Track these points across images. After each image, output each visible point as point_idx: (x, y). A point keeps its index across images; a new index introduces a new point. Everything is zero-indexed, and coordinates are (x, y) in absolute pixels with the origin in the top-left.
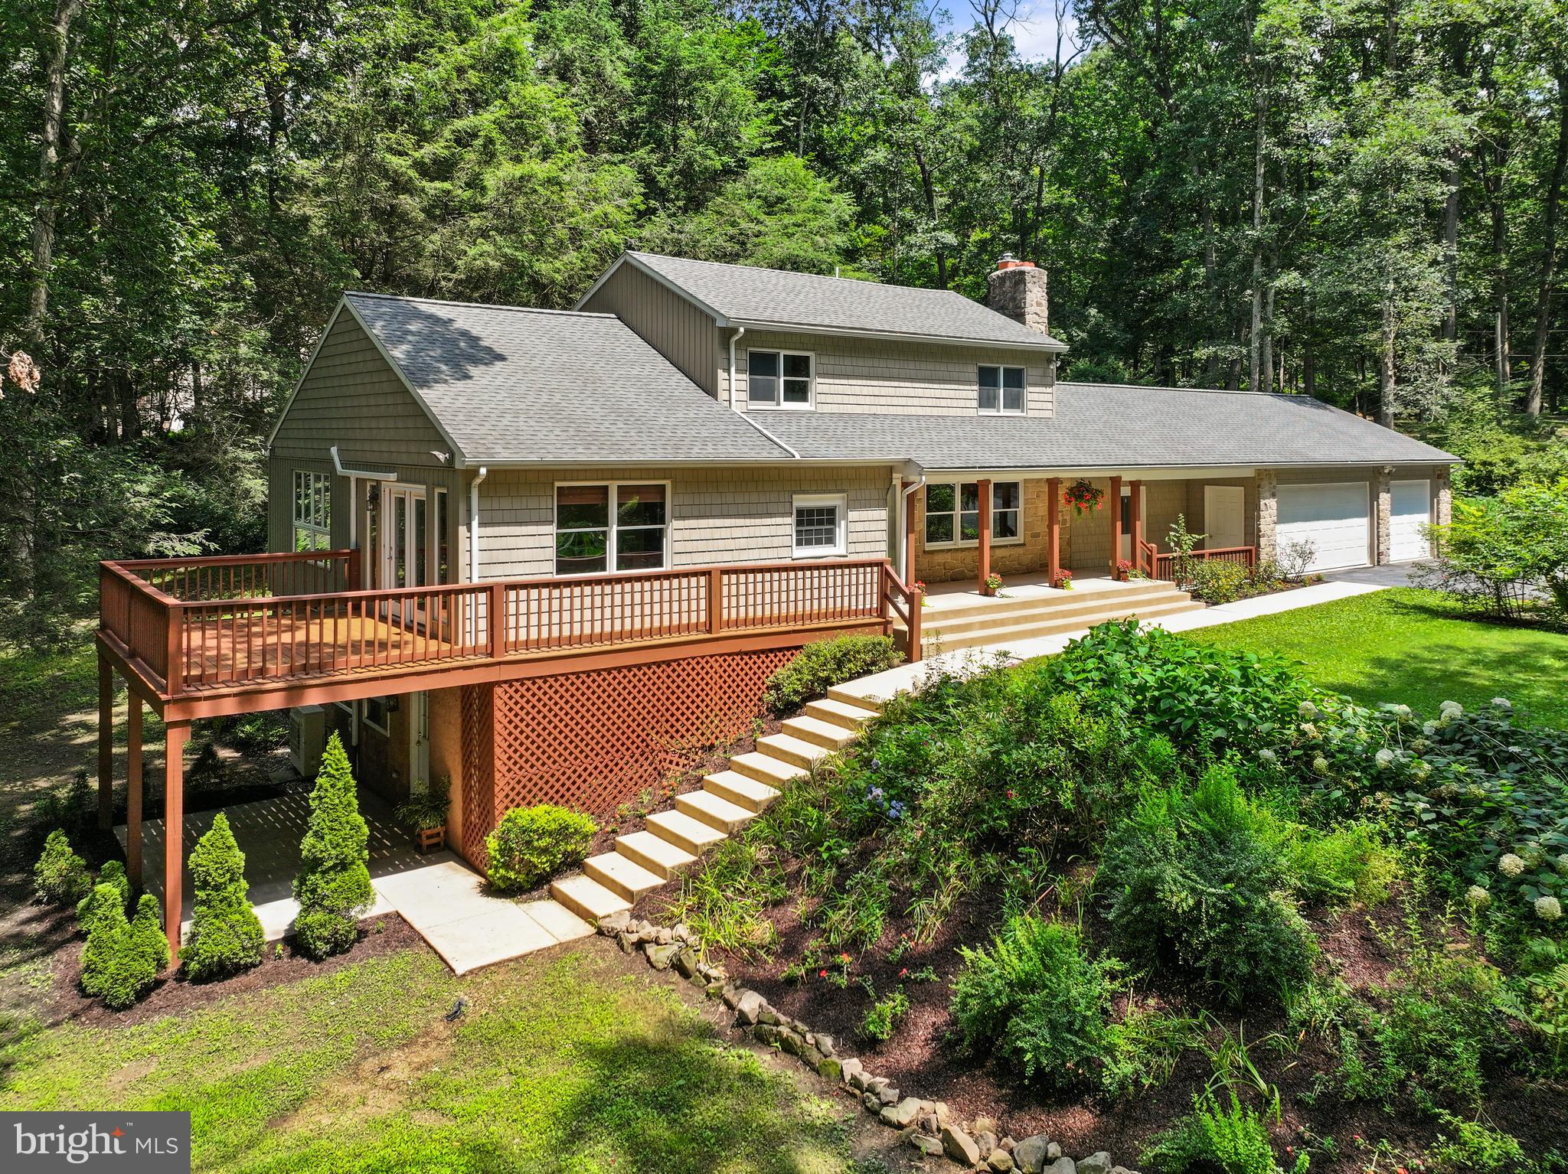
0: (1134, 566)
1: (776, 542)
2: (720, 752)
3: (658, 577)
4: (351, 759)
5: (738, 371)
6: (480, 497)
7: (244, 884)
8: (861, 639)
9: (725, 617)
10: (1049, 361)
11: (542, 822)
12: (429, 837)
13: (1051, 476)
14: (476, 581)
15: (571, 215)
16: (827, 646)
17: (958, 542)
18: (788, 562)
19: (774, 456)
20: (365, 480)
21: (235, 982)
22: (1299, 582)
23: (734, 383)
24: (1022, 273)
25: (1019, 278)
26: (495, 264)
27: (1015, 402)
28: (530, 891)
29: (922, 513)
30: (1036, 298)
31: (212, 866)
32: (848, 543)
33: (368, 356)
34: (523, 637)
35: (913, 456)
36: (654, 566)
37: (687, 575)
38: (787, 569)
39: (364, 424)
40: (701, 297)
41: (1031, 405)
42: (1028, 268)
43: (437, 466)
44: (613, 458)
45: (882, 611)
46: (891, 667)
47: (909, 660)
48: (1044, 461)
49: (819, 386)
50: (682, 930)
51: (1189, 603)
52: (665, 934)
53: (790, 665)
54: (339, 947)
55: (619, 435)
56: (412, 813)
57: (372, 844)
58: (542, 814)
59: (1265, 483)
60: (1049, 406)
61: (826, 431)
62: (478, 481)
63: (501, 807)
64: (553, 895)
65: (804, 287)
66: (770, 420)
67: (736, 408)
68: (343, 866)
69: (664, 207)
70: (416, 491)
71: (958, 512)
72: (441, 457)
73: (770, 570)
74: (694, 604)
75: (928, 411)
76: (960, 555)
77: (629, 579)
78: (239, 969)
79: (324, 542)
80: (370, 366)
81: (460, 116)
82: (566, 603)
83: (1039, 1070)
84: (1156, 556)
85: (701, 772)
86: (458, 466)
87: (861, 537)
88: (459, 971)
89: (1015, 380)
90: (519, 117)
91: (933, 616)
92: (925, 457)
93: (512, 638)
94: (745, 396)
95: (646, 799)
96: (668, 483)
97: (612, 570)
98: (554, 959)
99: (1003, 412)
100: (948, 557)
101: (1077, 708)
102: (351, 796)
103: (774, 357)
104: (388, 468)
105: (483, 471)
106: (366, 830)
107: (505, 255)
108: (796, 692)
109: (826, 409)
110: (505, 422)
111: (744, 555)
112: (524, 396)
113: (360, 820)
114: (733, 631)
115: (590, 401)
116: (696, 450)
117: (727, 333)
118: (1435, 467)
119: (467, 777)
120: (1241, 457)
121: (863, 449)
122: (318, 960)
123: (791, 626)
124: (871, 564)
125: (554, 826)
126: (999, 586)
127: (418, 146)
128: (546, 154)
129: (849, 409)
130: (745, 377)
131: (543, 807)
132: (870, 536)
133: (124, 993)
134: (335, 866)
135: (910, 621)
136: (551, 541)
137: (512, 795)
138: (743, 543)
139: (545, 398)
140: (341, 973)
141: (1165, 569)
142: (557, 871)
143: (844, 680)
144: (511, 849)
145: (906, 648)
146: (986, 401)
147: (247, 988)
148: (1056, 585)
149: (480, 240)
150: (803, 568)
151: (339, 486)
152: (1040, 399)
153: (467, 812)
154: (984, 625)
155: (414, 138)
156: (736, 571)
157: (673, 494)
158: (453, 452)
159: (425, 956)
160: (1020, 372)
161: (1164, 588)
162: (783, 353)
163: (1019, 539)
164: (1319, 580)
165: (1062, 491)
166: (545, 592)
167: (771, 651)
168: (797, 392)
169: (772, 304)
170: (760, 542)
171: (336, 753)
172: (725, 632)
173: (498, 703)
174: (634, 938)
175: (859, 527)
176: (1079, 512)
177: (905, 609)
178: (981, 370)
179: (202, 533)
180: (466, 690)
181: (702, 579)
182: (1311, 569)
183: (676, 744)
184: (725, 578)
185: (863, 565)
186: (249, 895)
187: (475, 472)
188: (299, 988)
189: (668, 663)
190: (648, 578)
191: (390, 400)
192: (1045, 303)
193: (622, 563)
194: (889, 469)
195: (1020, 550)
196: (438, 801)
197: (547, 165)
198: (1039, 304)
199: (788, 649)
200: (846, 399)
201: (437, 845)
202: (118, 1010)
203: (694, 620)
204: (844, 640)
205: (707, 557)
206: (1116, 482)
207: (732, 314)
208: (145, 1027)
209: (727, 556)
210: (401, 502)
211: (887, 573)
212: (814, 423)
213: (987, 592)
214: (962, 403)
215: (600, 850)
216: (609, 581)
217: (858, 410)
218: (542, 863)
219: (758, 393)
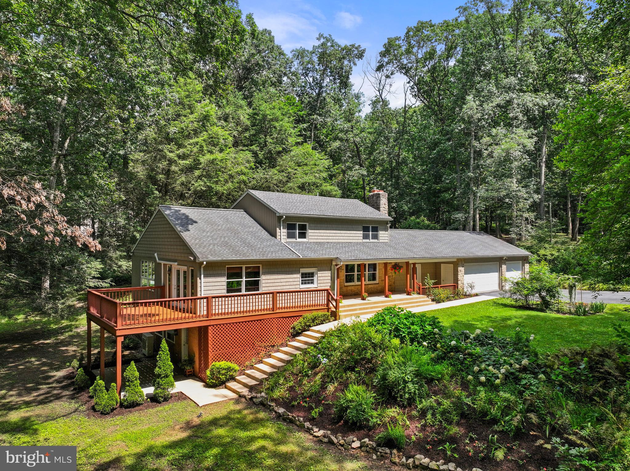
0: (414, 290)
1: (295, 283)
2: (276, 347)
3: (257, 294)
4: (168, 346)
5: (283, 228)
6: (204, 270)
7: (138, 381)
8: (320, 313)
9: (278, 306)
10: (387, 224)
11: (223, 366)
12: (189, 372)
13: (385, 262)
14: (203, 296)
15: (230, 171)
16: (309, 315)
17: (356, 283)
18: (299, 289)
19: (294, 257)
20: (166, 265)
21: (137, 408)
22: (470, 296)
23: (282, 232)
24: (379, 194)
25: (378, 196)
26: (204, 189)
27: (375, 237)
28: (220, 386)
29: (343, 273)
30: (384, 202)
31: (131, 376)
32: (318, 284)
33: (168, 226)
34: (217, 312)
35: (338, 256)
36: (257, 291)
37: (266, 294)
38: (297, 292)
39: (166, 247)
40: (272, 206)
41: (380, 238)
42: (381, 192)
43: (190, 261)
44: (244, 258)
45: (328, 305)
46: (330, 322)
47: (335, 320)
48: (382, 257)
49: (310, 233)
50: (263, 394)
51: (431, 302)
52: (259, 395)
53: (298, 321)
54: (166, 399)
55: (245, 251)
56: (183, 365)
57: (175, 371)
58: (223, 364)
59: (460, 263)
60: (387, 238)
61: (311, 248)
62: (203, 266)
63: (210, 362)
64: (226, 387)
65: (306, 200)
66: (294, 245)
67: (283, 241)
68: (167, 376)
69: (261, 166)
70: (183, 268)
71: (356, 273)
72: (192, 258)
73: (292, 292)
74: (268, 302)
75: (346, 241)
76: (357, 287)
77: (249, 295)
78: (138, 405)
79: (152, 283)
80: (168, 229)
81: (192, 138)
82: (230, 302)
83: (353, 421)
84: (421, 287)
85: (270, 353)
86: (197, 261)
87: (322, 281)
88: (200, 405)
89: (375, 229)
90: (212, 138)
91: (344, 306)
92: (343, 257)
93: (214, 312)
94: (285, 237)
95: (254, 361)
96: (261, 266)
97: (244, 292)
98: (227, 403)
99: (371, 241)
100: (353, 288)
101: (374, 331)
102: (169, 356)
103: (295, 225)
104: (175, 261)
105: (205, 263)
106: (173, 366)
107: (208, 186)
108: (300, 329)
109: (312, 241)
110: (211, 247)
111: (284, 287)
112: (216, 239)
113: (171, 364)
114: (280, 311)
115: (236, 240)
116: (269, 255)
117: (280, 217)
118: (523, 257)
119: (200, 354)
120: (451, 255)
121: (322, 254)
122: (160, 403)
123: (299, 309)
124: (324, 290)
125: (226, 367)
126: (368, 297)
127: (178, 149)
128: (221, 151)
129: (319, 241)
130: (285, 231)
131: (224, 362)
132: (325, 281)
133: (108, 409)
134: (164, 377)
135: (336, 308)
136: (225, 284)
137: (214, 359)
138: (284, 284)
139: (223, 239)
140: (166, 407)
141: (423, 291)
142: (228, 380)
143: (315, 326)
144: (214, 374)
145: (335, 316)
146: (366, 237)
147: (141, 410)
148: (387, 297)
149: (199, 180)
150: (302, 292)
151: (158, 266)
152: (384, 235)
153: (200, 364)
154: (360, 309)
155: (176, 147)
156: (282, 293)
157: (263, 269)
158: (195, 257)
159: (190, 402)
160: (377, 227)
161: (423, 298)
162: (298, 223)
163: (377, 281)
164: (477, 295)
165: (389, 267)
166: (223, 299)
167: (293, 317)
168: (303, 235)
169: (295, 208)
170: (289, 283)
171: (164, 345)
172: (278, 311)
173: (210, 331)
174: (250, 397)
175: (321, 278)
176: (395, 273)
177: (334, 304)
178: (363, 227)
179: (109, 280)
180: (200, 328)
181: (271, 295)
182: (474, 292)
183: (263, 344)
184: (278, 295)
185: (322, 290)
186: (140, 384)
187: (202, 263)
188: (155, 410)
189: (260, 320)
190: (254, 295)
191: (175, 240)
192: (387, 204)
193: (247, 290)
194: (331, 261)
195: (377, 285)
196: (191, 361)
197: (222, 155)
198: (385, 204)
199: (298, 316)
200: (318, 238)
201: (191, 375)
202: (106, 414)
203: (268, 307)
204: (315, 313)
205: (273, 288)
206: (407, 263)
207: (281, 212)
208: (114, 418)
209: (279, 288)
210: (178, 272)
211: (329, 293)
212: (308, 245)
213: (363, 299)
214: (357, 238)
215: (240, 375)
216: (243, 296)
217: (322, 241)
218: (223, 378)
219: (290, 236)
